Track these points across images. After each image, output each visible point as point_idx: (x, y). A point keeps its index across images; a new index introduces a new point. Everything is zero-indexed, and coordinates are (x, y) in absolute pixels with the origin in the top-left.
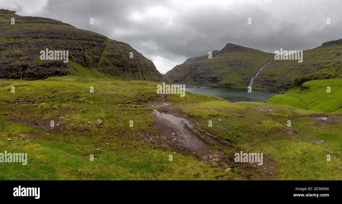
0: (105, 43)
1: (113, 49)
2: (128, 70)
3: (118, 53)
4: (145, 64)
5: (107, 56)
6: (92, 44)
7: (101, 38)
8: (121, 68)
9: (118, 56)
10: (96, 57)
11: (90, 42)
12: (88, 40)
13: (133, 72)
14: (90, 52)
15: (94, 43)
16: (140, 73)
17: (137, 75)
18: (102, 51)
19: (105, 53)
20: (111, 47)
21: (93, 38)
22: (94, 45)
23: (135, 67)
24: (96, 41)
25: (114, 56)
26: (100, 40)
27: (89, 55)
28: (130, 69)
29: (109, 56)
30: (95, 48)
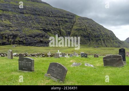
0: (74, 20)
1: (80, 24)
2: (92, 40)
3: (84, 27)
4: (106, 34)
5: (76, 29)
6: (65, 21)
7: (71, 16)
8: (87, 38)
9: (84, 29)
10: (68, 30)
11: (64, 19)
12: (62, 17)
13: (97, 41)
14: (64, 27)
15: (66, 19)
16: (103, 41)
17: (100, 43)
18: (73, 26)
19: (75, 27)
20: (79, 23)
21: (66, 16)
22: (67, 22)
23: (97, 37)
24: (68, 18)
25: (81, 29)
26: (71, 17)
27: (63, 29)
28: (94, 39)
29: (78, 30)
30: (67, 23)
